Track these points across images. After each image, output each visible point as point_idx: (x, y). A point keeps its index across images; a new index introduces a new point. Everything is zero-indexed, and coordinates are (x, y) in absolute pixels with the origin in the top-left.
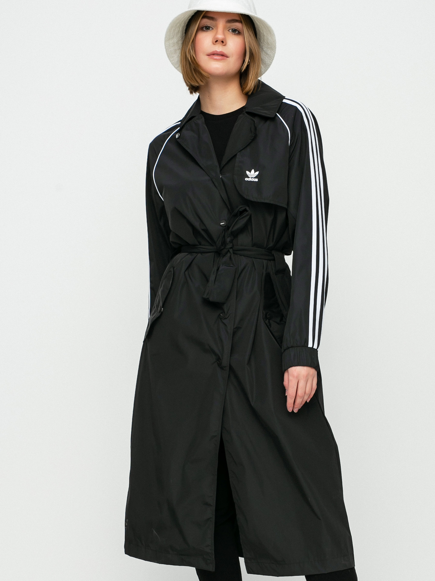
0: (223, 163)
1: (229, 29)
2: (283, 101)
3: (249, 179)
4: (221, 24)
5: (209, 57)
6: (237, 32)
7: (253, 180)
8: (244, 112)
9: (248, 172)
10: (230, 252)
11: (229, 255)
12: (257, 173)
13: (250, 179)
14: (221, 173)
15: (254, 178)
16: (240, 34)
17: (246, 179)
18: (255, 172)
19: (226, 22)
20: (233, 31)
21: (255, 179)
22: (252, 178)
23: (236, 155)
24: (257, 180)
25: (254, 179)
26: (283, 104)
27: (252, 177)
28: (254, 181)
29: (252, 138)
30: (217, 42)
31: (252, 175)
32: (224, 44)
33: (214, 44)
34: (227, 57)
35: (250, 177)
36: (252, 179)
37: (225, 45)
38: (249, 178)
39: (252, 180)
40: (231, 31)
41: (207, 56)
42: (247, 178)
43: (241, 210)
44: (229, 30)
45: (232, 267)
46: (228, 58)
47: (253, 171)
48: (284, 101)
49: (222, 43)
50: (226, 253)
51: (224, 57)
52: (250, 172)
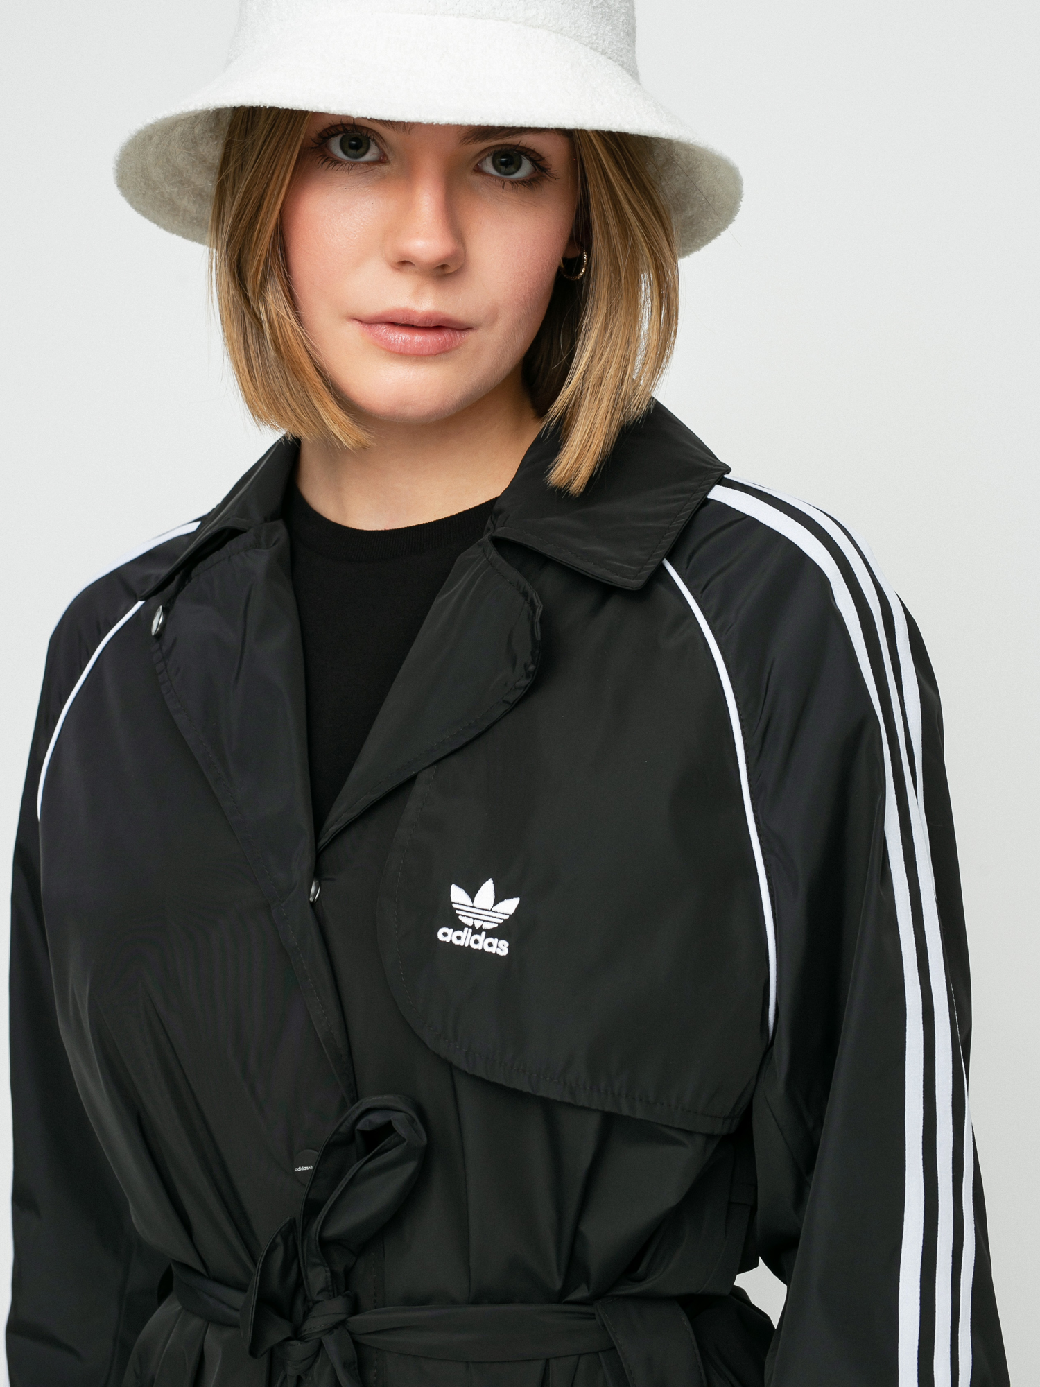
0: (339, 814)
2: (710, 496)
3: (458, 933)
7: (483, 943)
8: (486, 537)
9: (457, 895)
12: (510, 906)
13: (464, 939)
14: (318, 873)
15: (490, 933)
16: (544, 183)
17: (446, 935)
18: (496, 902)
21: (495, 941)
22: (476, 931)
23: (412, 780)
24: (501, 948)
25: (490, 940)
26: (705, 509)
27: (478, 924)
28: (487, 949)
29: (512, 698)
31: (480, 916)
32: (450, 272)
33: (392, 268)
34: (464, 330)
35: (469, 922)
36: (476, 937)
37: (452, 276)
38: (459, 926)
39: (474, 946)
41: (356, 326)
42: (449, 931)
44: (482, 161)
47: (488, 889)
48: (719, 494)
49: (436, 270)
51: (445, 336)
52: (472, 897)
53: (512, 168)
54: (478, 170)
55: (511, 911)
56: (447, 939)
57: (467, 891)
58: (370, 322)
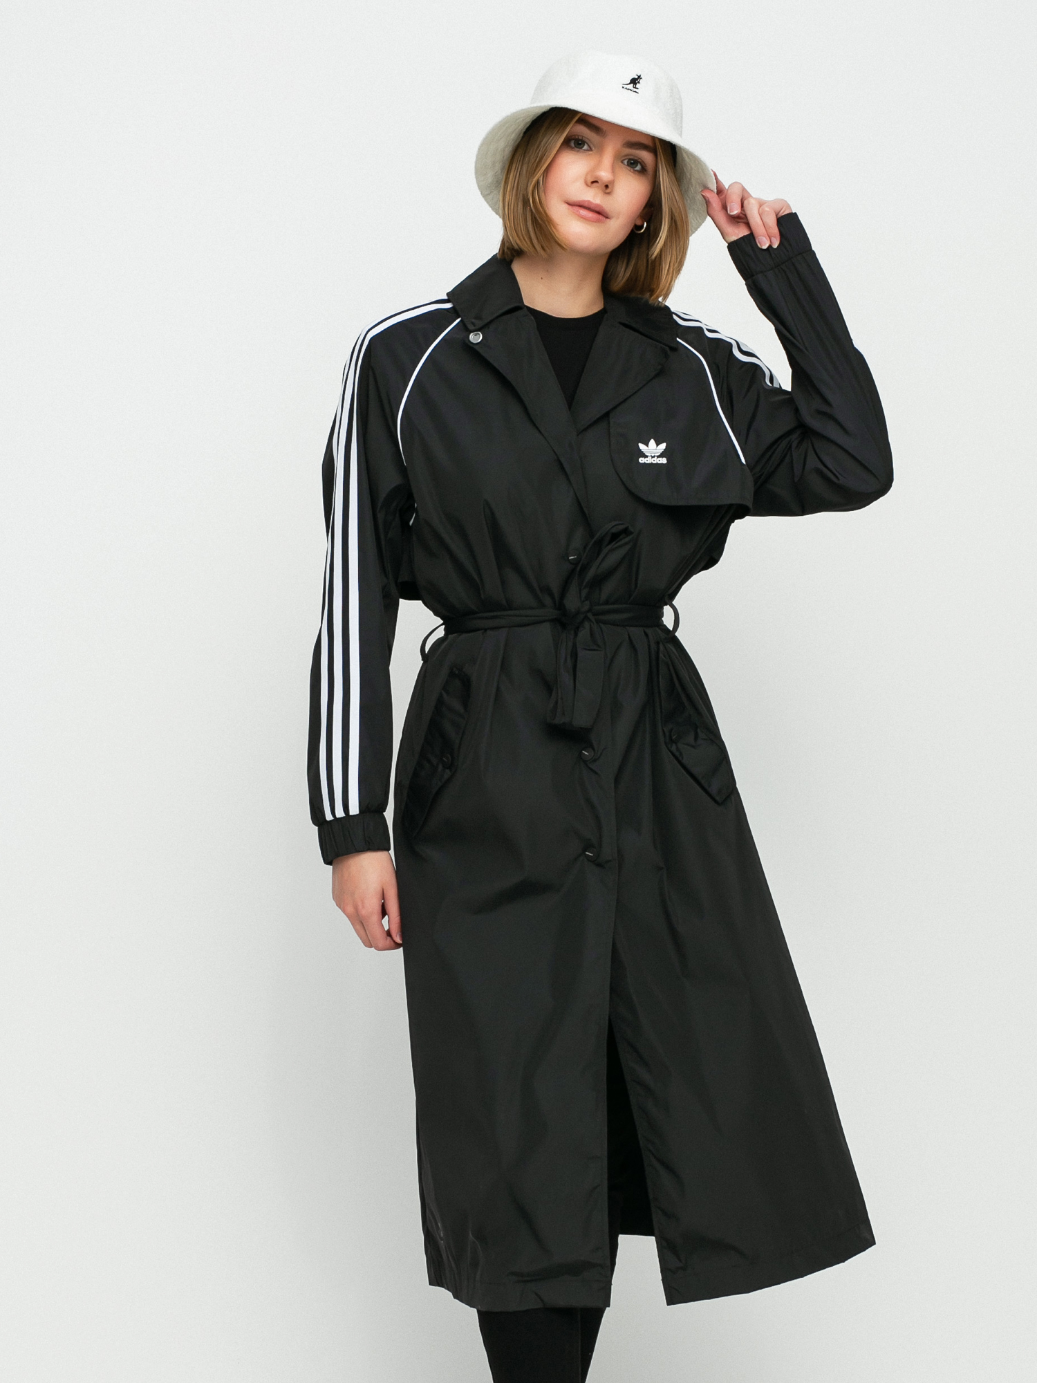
1: (623, 158)
3: (646, 459)
4: (611, 149)
5: (570, 207)
6: (638, 168)
7: (656, 461)
9: (642, 446)
10: (590, 620)
11: (587, 624)
12: (663, 446)
13: (649, 460)
15: (658, 457)
16: (644, 174)
17: (642, 460)
18: (657, 445)
19: (624, 145)
20: (631, 163)
21: (660, 459)
22: (653, 457)
24: (664, 461)
25: (659, 459)
27: (653, 455)
28: (659, 462)
30: (595, 184)
31: (653, 452)
32: (608, 191)
33: (587, 185)
34: (607, 217)
35: (649, 455)
36: (653, 459)
37: (609, 193)
38: (647, 457)
39: (653, 462)
40: (626, 162)
41: (566, 205)
42: (643, 459)
43: (614, 530)
44: (624, 160)
45: (594, 650)
46: (608, 220)
47: (652, 442)
49: (604, 188)
50: (582, 622)
51: (601, 217)
52: (647, 446)
53: (634, 166)
54: (622, 162)
55: (664, 448)
56: (643, 462)
57: (645, 444)
58: (570, 204)
